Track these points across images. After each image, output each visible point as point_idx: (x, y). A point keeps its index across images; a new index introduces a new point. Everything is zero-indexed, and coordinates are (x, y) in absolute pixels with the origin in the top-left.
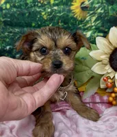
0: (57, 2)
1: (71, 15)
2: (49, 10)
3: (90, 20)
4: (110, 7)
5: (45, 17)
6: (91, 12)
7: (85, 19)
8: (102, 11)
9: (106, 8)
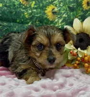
0: (36, 6)
1: (45, 16)
2: (30, 12)
3: (58, 22)
4: (71, 13)
5: (27, 16)
6: (59, 16)
7: (54, 21)
8: (66, 16)
9: (69, 14)
